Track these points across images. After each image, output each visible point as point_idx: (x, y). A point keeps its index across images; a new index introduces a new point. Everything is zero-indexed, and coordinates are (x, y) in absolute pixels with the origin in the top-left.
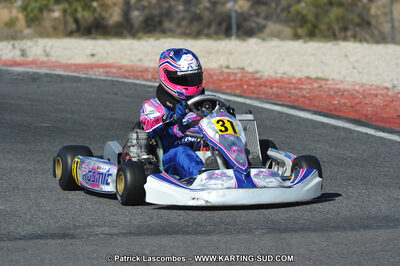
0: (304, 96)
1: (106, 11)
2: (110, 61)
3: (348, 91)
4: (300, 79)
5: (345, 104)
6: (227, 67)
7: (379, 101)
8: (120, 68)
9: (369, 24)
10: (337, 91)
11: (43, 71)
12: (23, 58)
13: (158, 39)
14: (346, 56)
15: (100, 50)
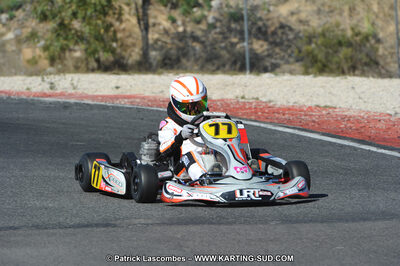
0: (314, 122)
1: (125, 51)
2: (133, 93)
3: (354, 117)
4: (310, 107)
5: (351, 128)
6: (243, 98)
7: (380, 125)
8: (143, 98)
9: (377, 63)
10: (344, 118)
11: (72, 101)
12: (51, 91)
14: (353, 88)
15: (124, 83)
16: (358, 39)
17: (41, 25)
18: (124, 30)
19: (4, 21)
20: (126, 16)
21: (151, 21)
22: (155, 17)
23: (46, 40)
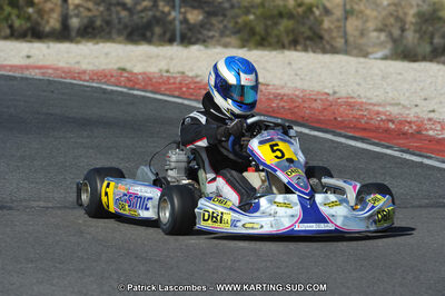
1: (42, 17)
3: (288, 95)
5: (283, 107)
6: (167, 71)
7: (316, 105)
8: (56, 69)
9: (321, 38)
10: (276, 96)
13: (97, 43)
14: (290, 64)
15: (38, 53)
16: (300, 10)
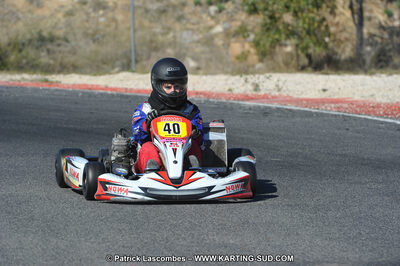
1: (339, 46)
2: (341, 96)
8: (352, 103)
11: (275, 105)
12: (254, 93)
15: (333, 85)
17: (252, 18)
18: (337, 24)
19: (213, 13)
20: (340, 9)
21: (366, 14)
22: (371, 11)
23: (256, 35)
